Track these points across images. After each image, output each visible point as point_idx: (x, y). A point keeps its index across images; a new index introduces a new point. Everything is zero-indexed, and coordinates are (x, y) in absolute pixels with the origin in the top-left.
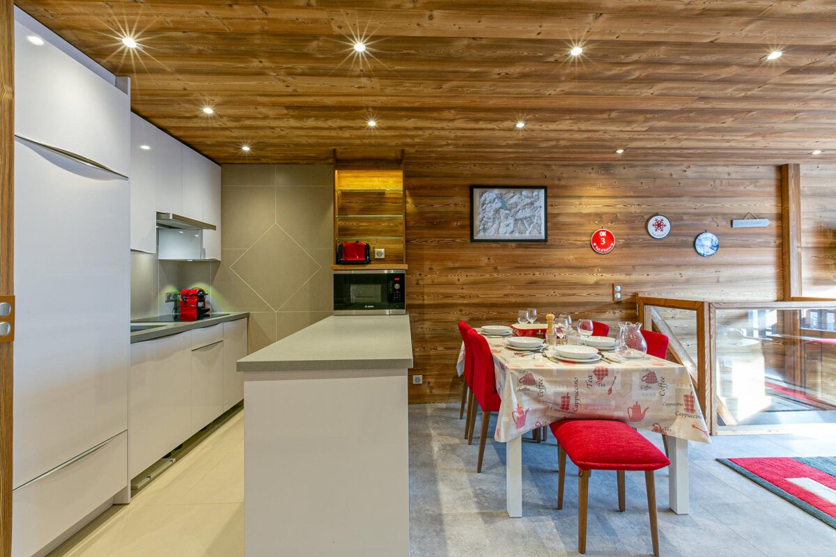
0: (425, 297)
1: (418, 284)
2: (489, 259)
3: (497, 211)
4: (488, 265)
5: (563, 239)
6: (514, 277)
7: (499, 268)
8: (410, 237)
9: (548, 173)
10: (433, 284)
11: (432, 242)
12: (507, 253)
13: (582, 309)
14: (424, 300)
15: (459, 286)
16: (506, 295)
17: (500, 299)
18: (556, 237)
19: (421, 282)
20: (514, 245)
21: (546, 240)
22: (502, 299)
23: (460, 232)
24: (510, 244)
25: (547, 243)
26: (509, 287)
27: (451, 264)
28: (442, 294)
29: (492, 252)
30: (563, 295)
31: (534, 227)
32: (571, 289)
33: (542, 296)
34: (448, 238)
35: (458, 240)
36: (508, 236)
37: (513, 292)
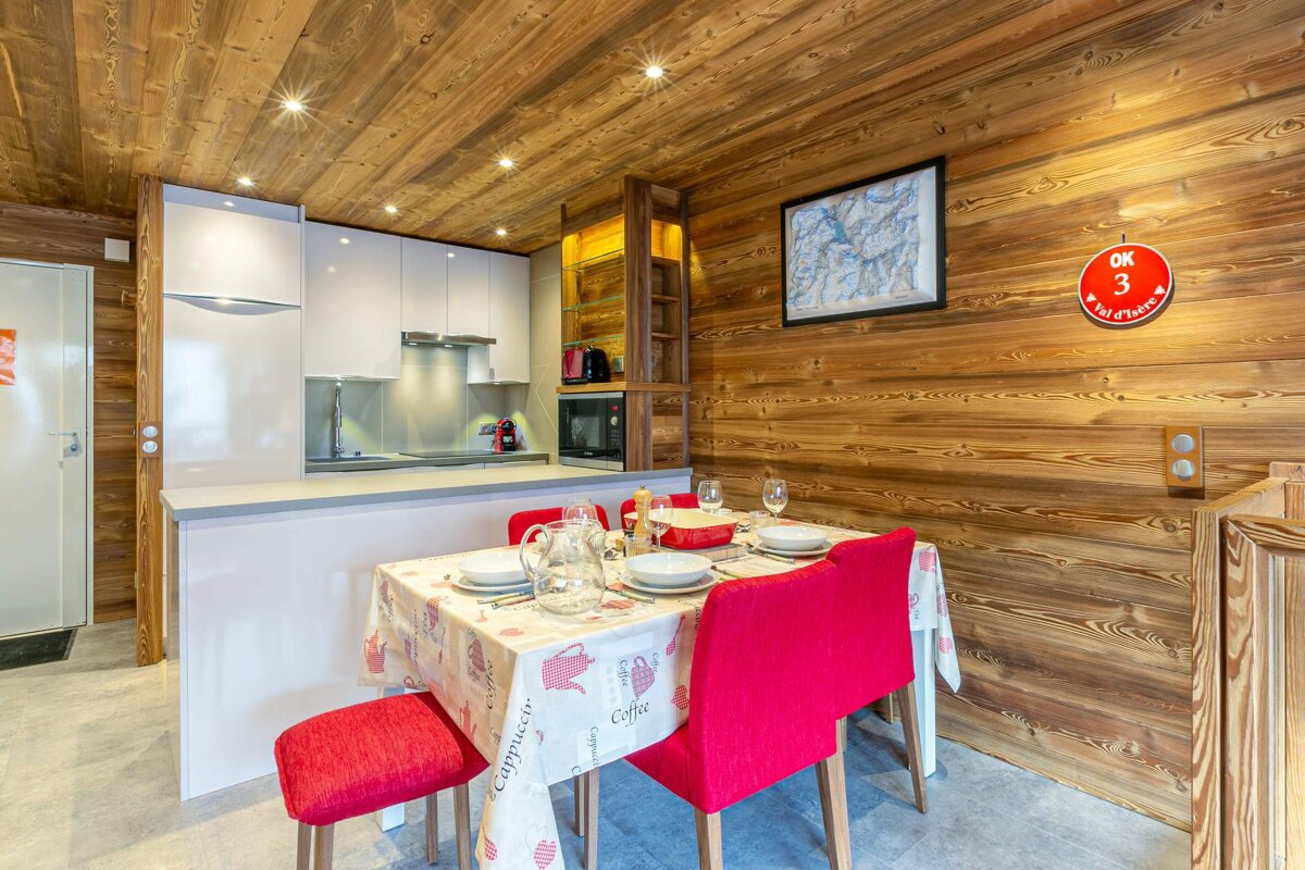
0: (715, 442)
1: (705, 417)
2: (817, 362)
3: (824, 250)
4: (815, 376)
5: (988, 295)
6: (867, 403)
7: (835, 381)
8: (695, 328)
9: (949, 119)
10: (726, 418)
11: (724, 334)
12: (852, 345)
13: (1046, 502)
14: (713, 448)
15: (762, 423)
16: (850, 447)
17: (835, 456)
18: (970, 291)
19: (709, 416)
20: (866, 324)
21: (941, 304)
22: (841, 457)
23: (766, 308)
24: (858, 324)
25: (949, 311)
26: (856, 428)
27: (751, 378)
28: (739, 438)
29: (824, 347)
30: (991, 455)
31: (899, 275)
32: (1012, 439)
33: (934, 453)
34: (747, 323)
35: (763, 327)
36: (845, 306)
37: (864, 440)
